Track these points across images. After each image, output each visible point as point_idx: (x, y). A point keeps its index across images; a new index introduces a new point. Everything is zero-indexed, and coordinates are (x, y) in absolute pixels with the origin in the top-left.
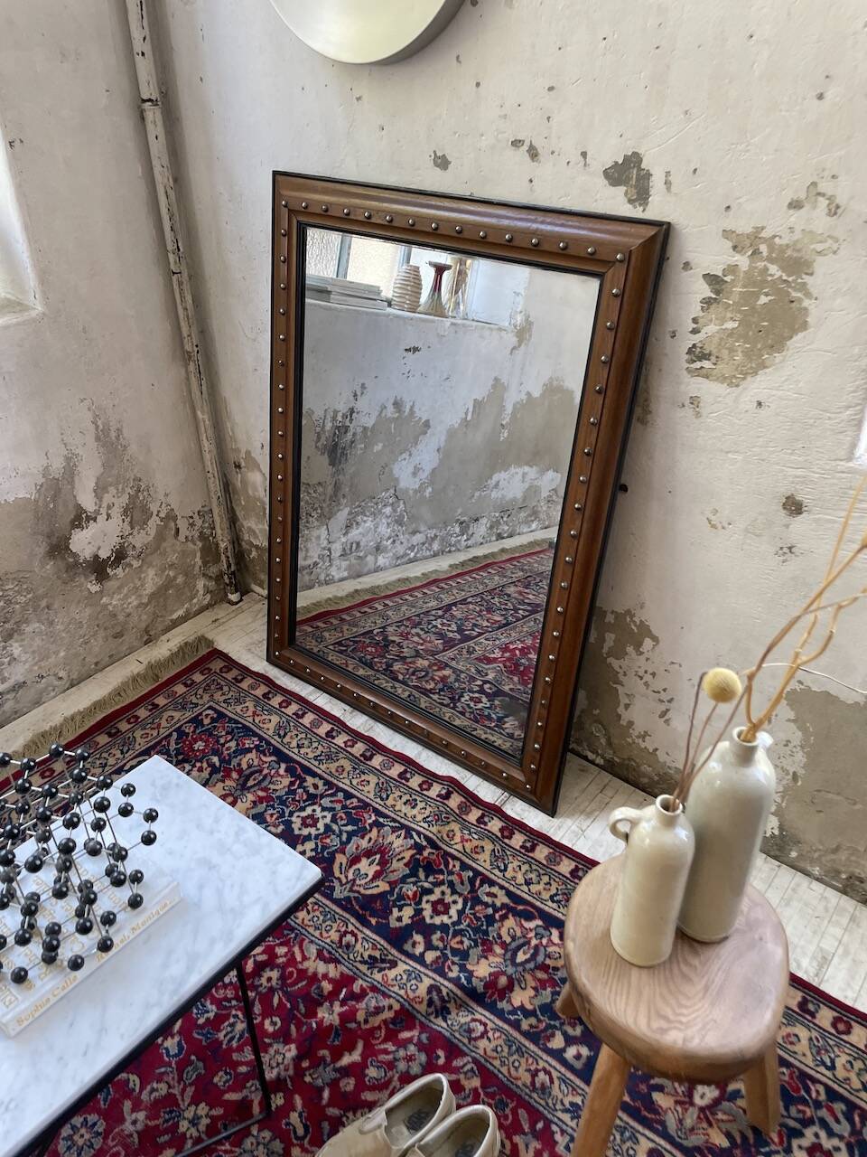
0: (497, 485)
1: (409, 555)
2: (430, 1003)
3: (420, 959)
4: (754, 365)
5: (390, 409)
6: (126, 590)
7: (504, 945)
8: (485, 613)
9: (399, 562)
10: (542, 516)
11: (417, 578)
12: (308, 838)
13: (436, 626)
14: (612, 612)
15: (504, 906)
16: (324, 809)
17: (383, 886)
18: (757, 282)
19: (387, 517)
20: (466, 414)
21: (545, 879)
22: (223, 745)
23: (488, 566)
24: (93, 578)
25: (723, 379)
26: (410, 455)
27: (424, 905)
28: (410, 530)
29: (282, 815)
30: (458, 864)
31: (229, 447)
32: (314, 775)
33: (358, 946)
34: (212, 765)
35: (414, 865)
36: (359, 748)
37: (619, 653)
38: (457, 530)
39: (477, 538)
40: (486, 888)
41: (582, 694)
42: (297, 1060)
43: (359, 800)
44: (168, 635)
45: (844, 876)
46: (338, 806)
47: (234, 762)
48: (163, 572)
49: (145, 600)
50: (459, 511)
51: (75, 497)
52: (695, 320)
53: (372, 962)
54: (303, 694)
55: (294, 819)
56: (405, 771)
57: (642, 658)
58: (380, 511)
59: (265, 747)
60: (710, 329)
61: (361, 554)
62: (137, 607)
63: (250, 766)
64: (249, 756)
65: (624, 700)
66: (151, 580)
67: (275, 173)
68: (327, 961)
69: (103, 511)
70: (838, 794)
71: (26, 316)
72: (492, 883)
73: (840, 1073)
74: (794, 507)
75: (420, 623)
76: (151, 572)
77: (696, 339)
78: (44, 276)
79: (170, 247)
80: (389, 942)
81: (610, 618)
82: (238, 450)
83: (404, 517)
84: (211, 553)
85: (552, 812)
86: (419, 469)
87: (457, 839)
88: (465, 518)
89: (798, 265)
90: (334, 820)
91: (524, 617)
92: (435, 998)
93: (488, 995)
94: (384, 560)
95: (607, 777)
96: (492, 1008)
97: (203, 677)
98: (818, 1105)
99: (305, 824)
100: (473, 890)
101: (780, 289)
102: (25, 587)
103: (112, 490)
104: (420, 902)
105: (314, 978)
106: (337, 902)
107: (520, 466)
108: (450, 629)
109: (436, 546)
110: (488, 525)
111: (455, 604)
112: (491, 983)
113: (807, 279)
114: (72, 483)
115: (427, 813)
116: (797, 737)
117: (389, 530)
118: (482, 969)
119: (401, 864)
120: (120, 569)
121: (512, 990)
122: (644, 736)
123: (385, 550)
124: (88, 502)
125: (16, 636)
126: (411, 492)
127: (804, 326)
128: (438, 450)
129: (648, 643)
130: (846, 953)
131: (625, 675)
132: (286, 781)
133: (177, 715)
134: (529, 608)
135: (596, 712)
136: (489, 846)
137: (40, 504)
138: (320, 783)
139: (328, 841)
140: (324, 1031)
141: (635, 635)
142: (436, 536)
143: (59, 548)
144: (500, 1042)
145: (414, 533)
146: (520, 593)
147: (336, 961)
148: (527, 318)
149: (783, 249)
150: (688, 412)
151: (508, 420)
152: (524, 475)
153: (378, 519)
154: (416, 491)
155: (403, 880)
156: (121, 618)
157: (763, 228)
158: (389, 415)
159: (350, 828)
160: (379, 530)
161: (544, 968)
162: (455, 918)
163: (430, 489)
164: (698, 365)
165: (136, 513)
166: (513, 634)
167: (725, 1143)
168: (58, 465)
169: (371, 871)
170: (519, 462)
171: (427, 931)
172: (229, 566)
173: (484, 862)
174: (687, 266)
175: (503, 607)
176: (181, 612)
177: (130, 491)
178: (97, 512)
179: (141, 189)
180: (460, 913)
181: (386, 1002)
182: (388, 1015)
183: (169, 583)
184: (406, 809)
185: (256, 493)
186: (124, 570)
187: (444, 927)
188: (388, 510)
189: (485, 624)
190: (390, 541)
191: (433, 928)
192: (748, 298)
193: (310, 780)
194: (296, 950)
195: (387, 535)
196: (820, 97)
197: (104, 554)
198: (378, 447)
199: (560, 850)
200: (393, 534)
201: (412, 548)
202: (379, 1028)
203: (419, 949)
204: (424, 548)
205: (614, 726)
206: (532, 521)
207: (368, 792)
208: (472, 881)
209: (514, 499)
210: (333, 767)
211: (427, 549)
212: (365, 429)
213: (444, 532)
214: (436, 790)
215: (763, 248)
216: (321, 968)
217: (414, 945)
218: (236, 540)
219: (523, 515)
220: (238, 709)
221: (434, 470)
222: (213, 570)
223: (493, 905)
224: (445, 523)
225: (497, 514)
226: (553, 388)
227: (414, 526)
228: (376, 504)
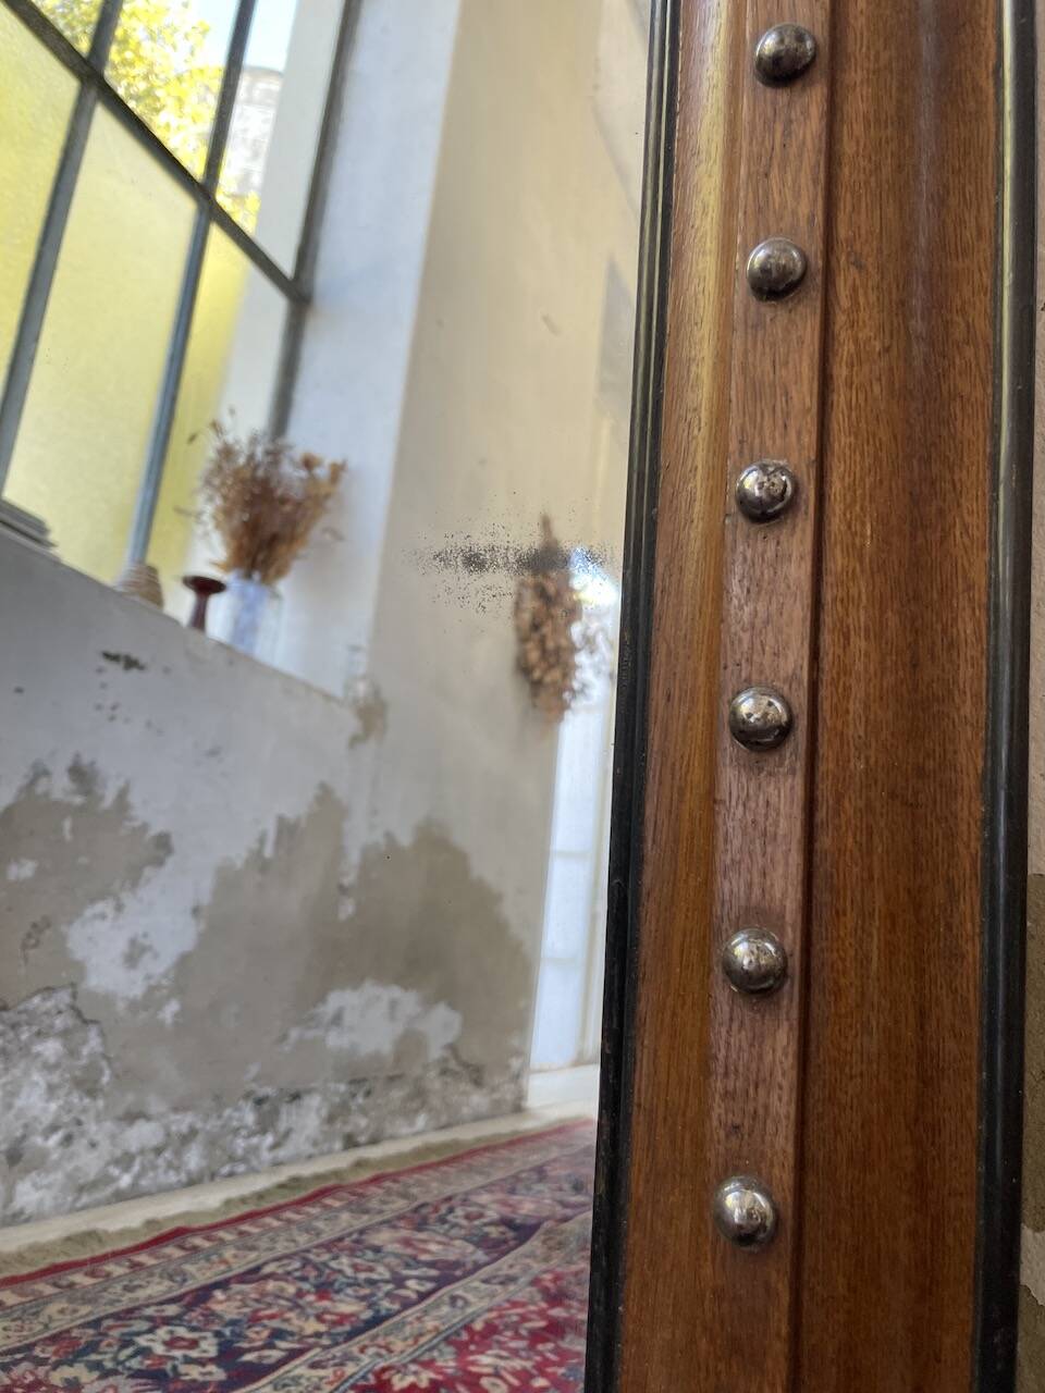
0: (337, 1019)
1: (114, 1180)
5: (60, 785)
8: (311, 1298)
9: (85, 1199)
10: (435, 1101)
11: (122, 1234)
13: (145, 1352)
19: (49, 1068)
20: (262, 841)
23: (324, 1193)
26: (119, 908)
28: (120, 1110)
38: (250, 1117)
39: (298, 1143)
50: (254, 1070)
58: (25, 1050)
75: (93, 1347)
83: (101, 1072)
86: (144, 950)
88: (268, 1091)
91: (423, 1296)
94: (35, 1196)
107: (384, 985)
108: (194, 1354)
109: (194, 1159)
110: (324, 1112)
111: (223, 1285)
117: (53, 1106)
123: (40, 1163)
126: (121, 1006)
128: (196, 911)
134: (433, 1273)
142: (193, 1133)
145: (132, 1117)
146: (407, 1242)
148: (376, 693)
151: (353, 878)
152: (393, 1005)
153: (17, 1072)
154: (134, 1006)
158: (57, 795)
160: (19, 1103)
163: (174, 1006)
166: (398, 1345)
170: (383, 976)
175: (362, 1276)
188: (51, 1048)
189: (312, 1326)
190: (55, 1138)
195: (47, 1120)
198: (24, 870)
200: (66, 1118)
201: (125, 1161)
204: (161, 1162)
206: (416, 1112)
209: (376, 1057)
211: (169, 1166)
213: (213, 1125)
219: (397, 1094)
221: (184, 961)
224: (217, 1098)
225: (342, 1087)
226: (434, 842)
227: (130, 1098)
228: (14, 1026)
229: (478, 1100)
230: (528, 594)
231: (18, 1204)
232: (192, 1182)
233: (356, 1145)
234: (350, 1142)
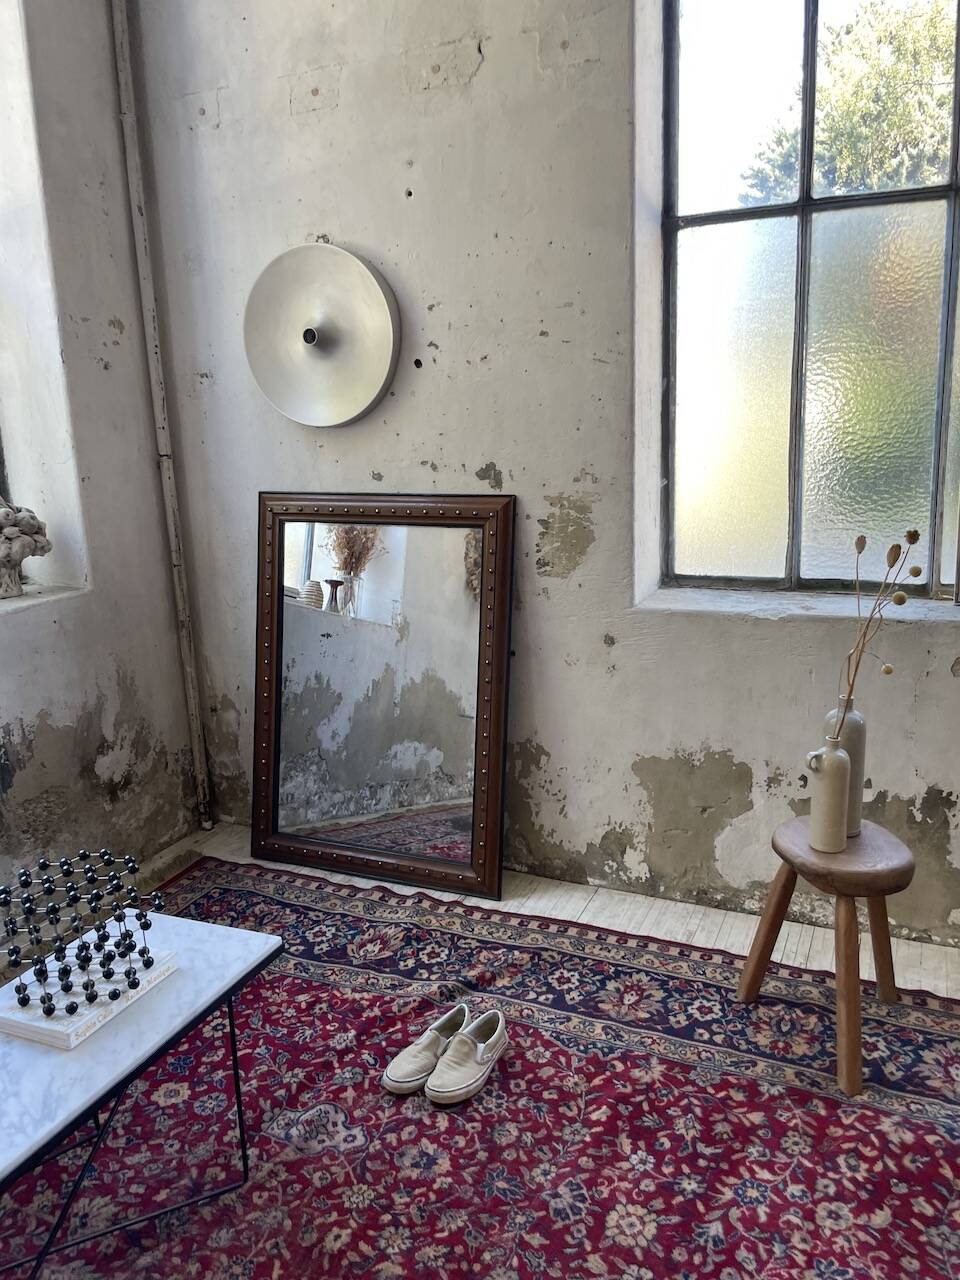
0: (395, 756)
2: (442, 994)
3: (428, 979)
4: (573, 565)
5: (313, 681)
6: (128, 812)
7: (482, 963)
9: (324, 818)
10: (433, 790)
12: (322, 942)
14: (518, 743)
15: (477, 947)
16: (327, 926)
17: (387, 954)
18: (565, 520)
19: (314, 774)
20: (368, 691)
21: (503, 930)
22: (235, 905)
24: (108, 798)
25: (558, 575)
26: (329, 720)
27: (421, 956)
28: (332, 789)
29: (297, 933)
30: (439, 934)
31: (207, 695)
32: (315, 910)
33: (381, 982)
34: (232, 917)
35: (407, 940)
36: (344, 892)
37: (526, 773)
38: (368, 793)
39: (384, 803)
40: (463, 941)
41: (506, 815)
42: (357, 1037)
43: (354, 917)
44: (161, 854)
45: (695, 893)
46: (339, 923)
47: (249, 912)
48: (155, 798)
49: (142, 823)
50: (369, 776)
51: (101, 728)
52: (537, 545)
53: (394, 987)
54: (288, 869)
55: (306, 934)
56: (384, 896)
57: (542, 770)
58: (308, 768)
59: (269, 901)
60: (546, 549)
61: (296, 805)
62: (136, 829)
63: (262, 912)
64: (259, 906)
65: (534, 809)
66: (147, 806)
67: (260, 493)
68: (359, 992)
69: (119, 742)
70: (677, 829)
71: (80, 592)
72: (466, 938)
73: (709, 975)
74: (610, 641)
76: (147, 800)
77: (540, 555)
78: (95, 565)
79: (173, 547)
80: (403, 976)
81: (517, 749)
82: (216, 696)
83: (326, 776)
84: (191, 785)
85: (499, 898)
86: (336, 734)
87: (434, 921)
88: (373, 784)
89: (584, 509)
90: (338, 930)
92: (445, 990)
93: (481, 984)
95: (531, 877)
96: (485, 991)
97: (201, 874)
98: (699, 991)
99: (315, 935)
100: (453, 943)
101: (577, 523)
102: (62, 800)
103: (126, 726)
104: (418, 955)
105: (354, 1000)
106: (355, 966)
107: (412, 741)
110: (392, 793)
112: (481, 978)
113: (589, 515)
114: (100, 717)
115: (408, 913)
116: (643, 794)
117: (316, 787)
118: (472, 974)
119: (398, 941)
120: (126, 793)
121: (495, 980)
122: (551, 834)
123: (313, 804)
124: (109, 734)
125: (52, 843)
126: (331, 753)
127: (594, 539)
128: (350, 719)
129: (544, 759)
130: (703, 929)
131: (532, 789)
132: (294, 916)
133: (189, 896)
135: (517, 827)
136: (458, 921)
137: (79, 732)
138: (320, 914)
139: (338, 941)
140: (372, 1021)
141: (533, 755)
142: (352, 797)
143: (87, 770)
144: (495, 1001)
145: (336, 791)
147: (368, 991)
148: (405, 619)
149: (575, 502)
150: (542, 597)
151: (399, 699)
152: (416, 749)
153: (307, 776)
154: (335, 753)
155: (402, 948)
156: (124, 837)
157: (563, 493)
158: (313, 685)
159: (351, 932)
160: (308, 786)
161: (515, 966)
162: (446, 958)
163: (345, 753)
164: (543, 570)
165: (140, 746)
167: (648, 1016)
168: (92, 702)
169: (377, 949)
170: (410, 738)
171: (429, 967)
172: (205, 797)
173: (457, 929)
174: (528, 517)
176: (166, 838)
177: (136, 727)
178: (114, 742)
179: (155, 511)
180: (448, 956)
181: (411, 999)
182: (412, 1005)
183: (158, 811)
184: (392, 915)
185: (230, 730)
186: (129, 793)
187: (439, 964)
188: (314, 768)
190: (317, 797)
191: (432, 965)
192: (563, 529)
193: (312, 914)
194: (336, 992)
195: (314, 791)
196: (578, 429)
197: (117, 778)
198: (306, 712)
199: (509, 915)
200: (319, 791)
201: (333, 806)
202: (410, 1013)
203: (425, 976)
204: (343, 807)
205: (530, 833)
206: (426, 794)
207: (360, 911)
208: (452, 939)
209: (410, 770)
210: (328, 904)
211: (346, 808)
212: (296, 694)
213: (357, 795)
214: (409, 902)
215: (565, 503)
216: (357, 996)
217: (421, 974)
218: (210, 774)
219: (417, 786)
220: (240, 885)
221: (347, 736)
222: (191, 802)
223: (470, 948)
224: (358, 786)
225: (398, 783)
226: (429, 677)
227: (334, 785)
228: (305, 761)
229: (452, 790)
230: (472, 550)
231: (309, 817)
232: (352, 815)
233: (404, 806)
234: (401, 805)
